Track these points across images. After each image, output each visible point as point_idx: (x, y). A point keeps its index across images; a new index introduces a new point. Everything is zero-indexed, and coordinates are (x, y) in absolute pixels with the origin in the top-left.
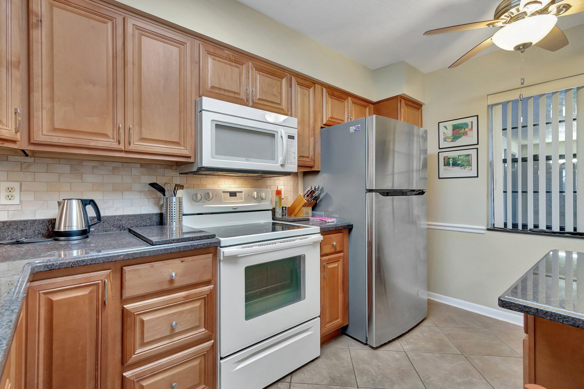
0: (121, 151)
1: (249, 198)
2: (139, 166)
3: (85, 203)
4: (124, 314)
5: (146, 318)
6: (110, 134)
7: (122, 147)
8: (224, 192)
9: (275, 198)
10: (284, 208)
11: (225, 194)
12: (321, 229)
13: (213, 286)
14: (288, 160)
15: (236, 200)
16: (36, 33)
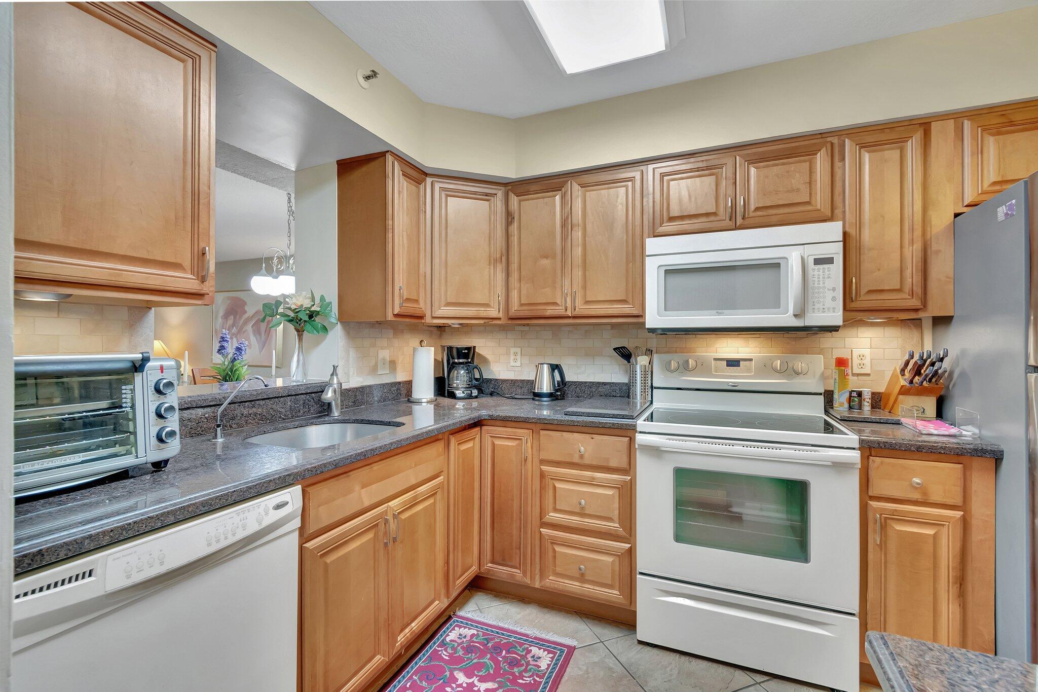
0: (569, 317)
1: (766, 368)
2: (609, 327)
3: (554, 367)
4: (542, 475)
5: (559, 485)
6: (559, 301)
7: (569, 313)
8: (715, 359)
9: (834, 372)
10: (854, 394)
11: (719, 362)
12: (861, 442)
13: (629, 478)
14: (814, 305)
15: (739, 372)
16: (511, 228)
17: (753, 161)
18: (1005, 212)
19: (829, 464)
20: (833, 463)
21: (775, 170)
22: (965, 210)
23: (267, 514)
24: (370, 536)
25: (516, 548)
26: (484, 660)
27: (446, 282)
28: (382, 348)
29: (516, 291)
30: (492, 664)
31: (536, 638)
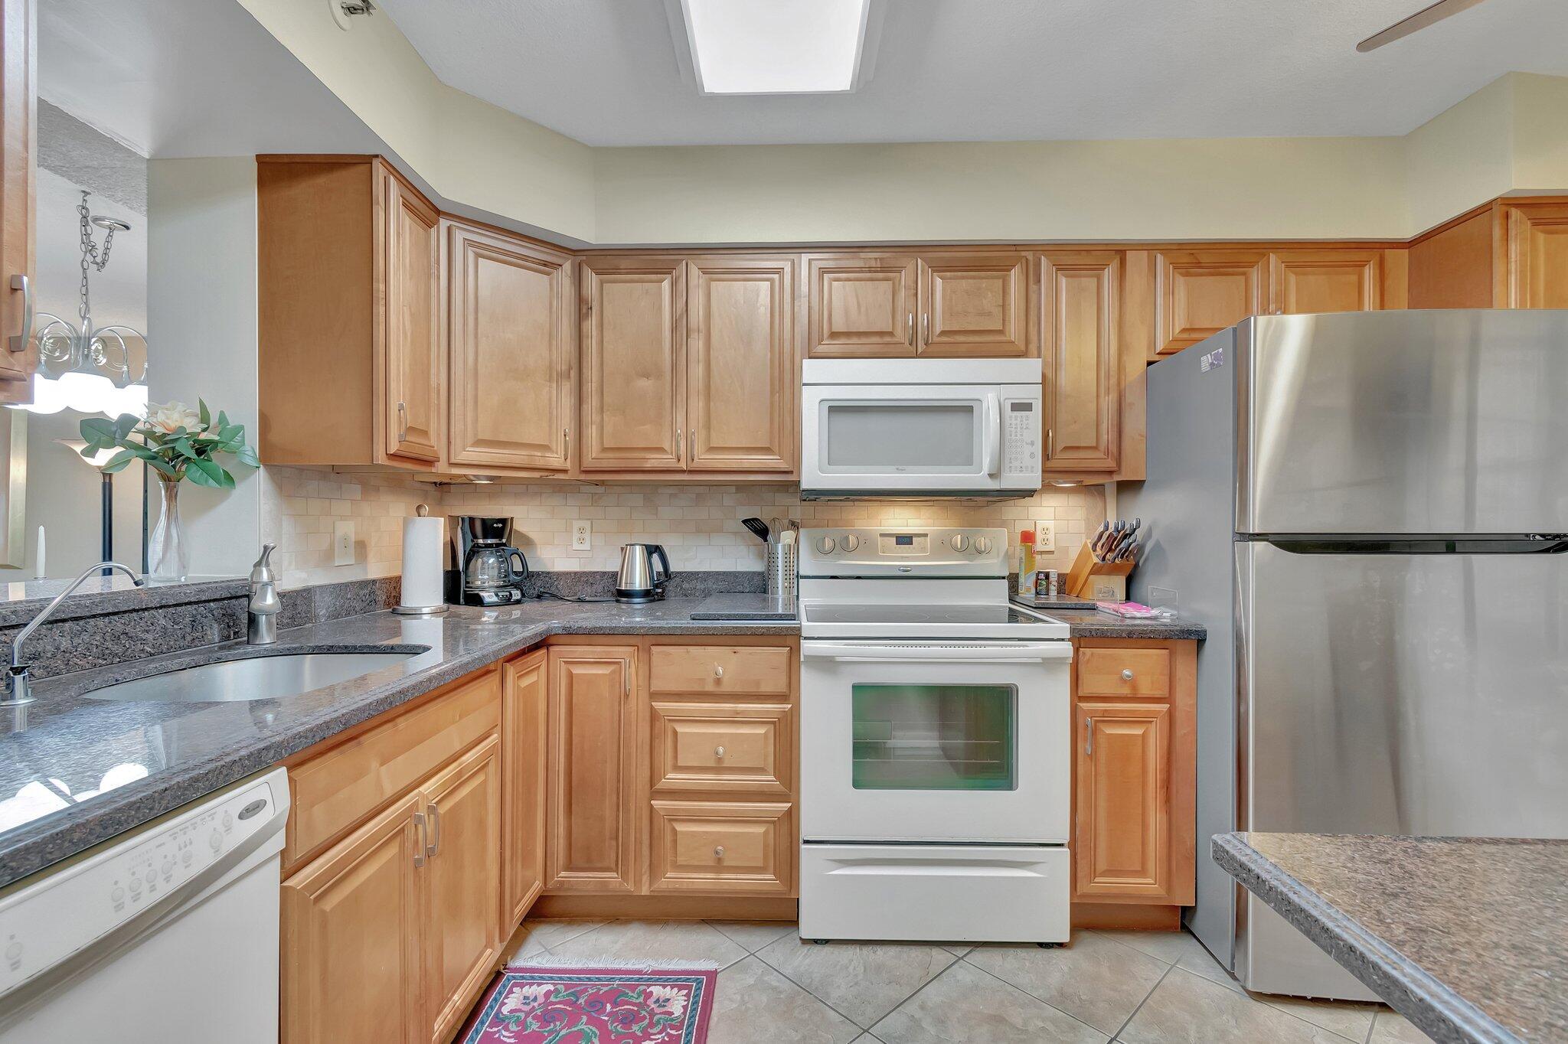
0: (683, 471)
1: (944, 547)
2: (733, 489)
3: (652, 550)
4: (654, 716)
5: (681, 729)
6: (667, 446)
7: (683, 465)
8: (882, 535)
9: (1019, 550)
10: (1042, 576)
11: (886, 538)
12: (1073, 630)
13: (790, 706)
14: (1011, 463)
15: (912, 552)
16: (586, 325)
17: (940, 268)
18: (1210, 361)
19: (1039, 660)
20: (1043, 659)
21: (965, 283)
22: (1157, 358)
23: (228, 829)
24: (392, 850)
25: (611, 839)
26: (579, 1027)
27: (476, 402)
28: (343, 518)
29: (594, 427)
30: (594, 1029)
31: (654, 973)
